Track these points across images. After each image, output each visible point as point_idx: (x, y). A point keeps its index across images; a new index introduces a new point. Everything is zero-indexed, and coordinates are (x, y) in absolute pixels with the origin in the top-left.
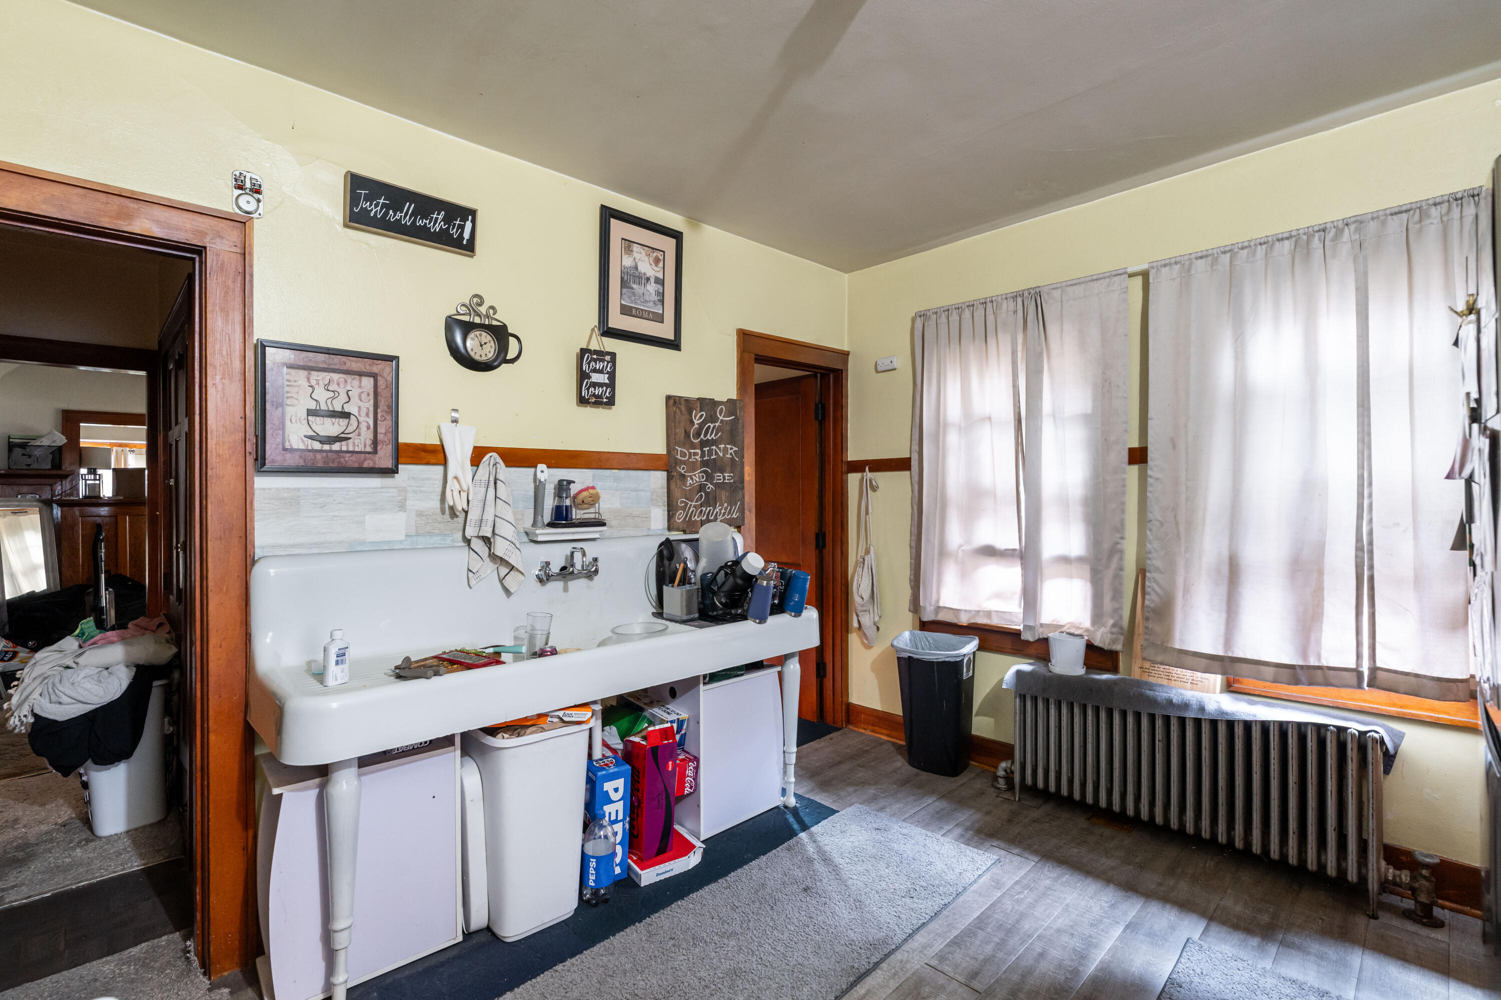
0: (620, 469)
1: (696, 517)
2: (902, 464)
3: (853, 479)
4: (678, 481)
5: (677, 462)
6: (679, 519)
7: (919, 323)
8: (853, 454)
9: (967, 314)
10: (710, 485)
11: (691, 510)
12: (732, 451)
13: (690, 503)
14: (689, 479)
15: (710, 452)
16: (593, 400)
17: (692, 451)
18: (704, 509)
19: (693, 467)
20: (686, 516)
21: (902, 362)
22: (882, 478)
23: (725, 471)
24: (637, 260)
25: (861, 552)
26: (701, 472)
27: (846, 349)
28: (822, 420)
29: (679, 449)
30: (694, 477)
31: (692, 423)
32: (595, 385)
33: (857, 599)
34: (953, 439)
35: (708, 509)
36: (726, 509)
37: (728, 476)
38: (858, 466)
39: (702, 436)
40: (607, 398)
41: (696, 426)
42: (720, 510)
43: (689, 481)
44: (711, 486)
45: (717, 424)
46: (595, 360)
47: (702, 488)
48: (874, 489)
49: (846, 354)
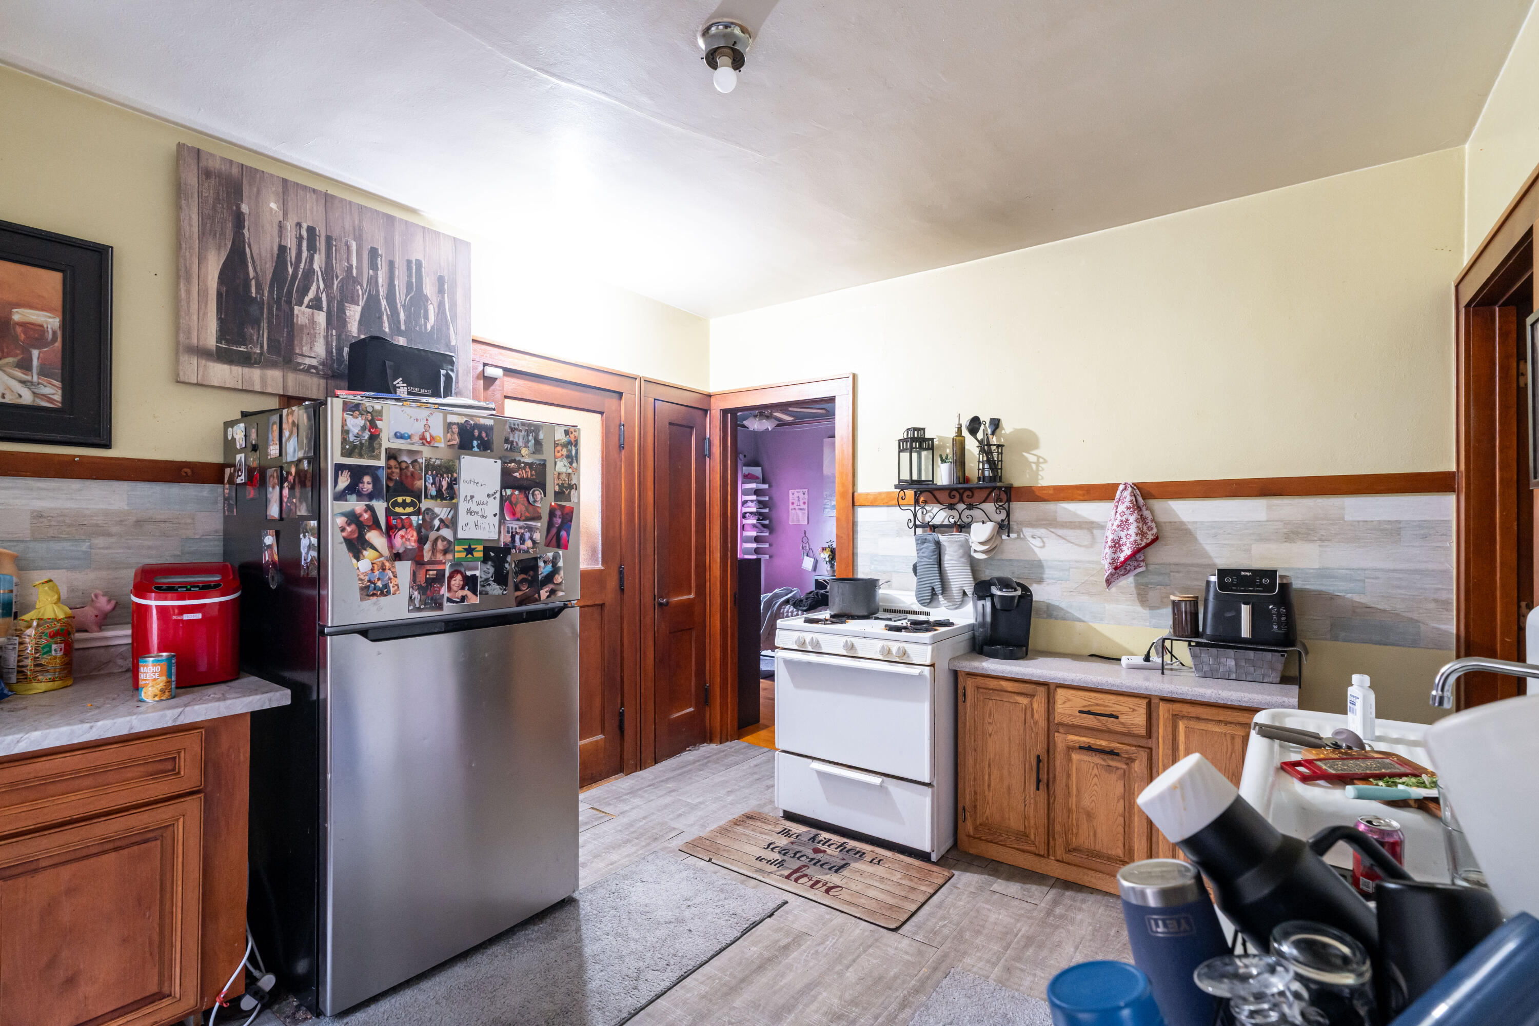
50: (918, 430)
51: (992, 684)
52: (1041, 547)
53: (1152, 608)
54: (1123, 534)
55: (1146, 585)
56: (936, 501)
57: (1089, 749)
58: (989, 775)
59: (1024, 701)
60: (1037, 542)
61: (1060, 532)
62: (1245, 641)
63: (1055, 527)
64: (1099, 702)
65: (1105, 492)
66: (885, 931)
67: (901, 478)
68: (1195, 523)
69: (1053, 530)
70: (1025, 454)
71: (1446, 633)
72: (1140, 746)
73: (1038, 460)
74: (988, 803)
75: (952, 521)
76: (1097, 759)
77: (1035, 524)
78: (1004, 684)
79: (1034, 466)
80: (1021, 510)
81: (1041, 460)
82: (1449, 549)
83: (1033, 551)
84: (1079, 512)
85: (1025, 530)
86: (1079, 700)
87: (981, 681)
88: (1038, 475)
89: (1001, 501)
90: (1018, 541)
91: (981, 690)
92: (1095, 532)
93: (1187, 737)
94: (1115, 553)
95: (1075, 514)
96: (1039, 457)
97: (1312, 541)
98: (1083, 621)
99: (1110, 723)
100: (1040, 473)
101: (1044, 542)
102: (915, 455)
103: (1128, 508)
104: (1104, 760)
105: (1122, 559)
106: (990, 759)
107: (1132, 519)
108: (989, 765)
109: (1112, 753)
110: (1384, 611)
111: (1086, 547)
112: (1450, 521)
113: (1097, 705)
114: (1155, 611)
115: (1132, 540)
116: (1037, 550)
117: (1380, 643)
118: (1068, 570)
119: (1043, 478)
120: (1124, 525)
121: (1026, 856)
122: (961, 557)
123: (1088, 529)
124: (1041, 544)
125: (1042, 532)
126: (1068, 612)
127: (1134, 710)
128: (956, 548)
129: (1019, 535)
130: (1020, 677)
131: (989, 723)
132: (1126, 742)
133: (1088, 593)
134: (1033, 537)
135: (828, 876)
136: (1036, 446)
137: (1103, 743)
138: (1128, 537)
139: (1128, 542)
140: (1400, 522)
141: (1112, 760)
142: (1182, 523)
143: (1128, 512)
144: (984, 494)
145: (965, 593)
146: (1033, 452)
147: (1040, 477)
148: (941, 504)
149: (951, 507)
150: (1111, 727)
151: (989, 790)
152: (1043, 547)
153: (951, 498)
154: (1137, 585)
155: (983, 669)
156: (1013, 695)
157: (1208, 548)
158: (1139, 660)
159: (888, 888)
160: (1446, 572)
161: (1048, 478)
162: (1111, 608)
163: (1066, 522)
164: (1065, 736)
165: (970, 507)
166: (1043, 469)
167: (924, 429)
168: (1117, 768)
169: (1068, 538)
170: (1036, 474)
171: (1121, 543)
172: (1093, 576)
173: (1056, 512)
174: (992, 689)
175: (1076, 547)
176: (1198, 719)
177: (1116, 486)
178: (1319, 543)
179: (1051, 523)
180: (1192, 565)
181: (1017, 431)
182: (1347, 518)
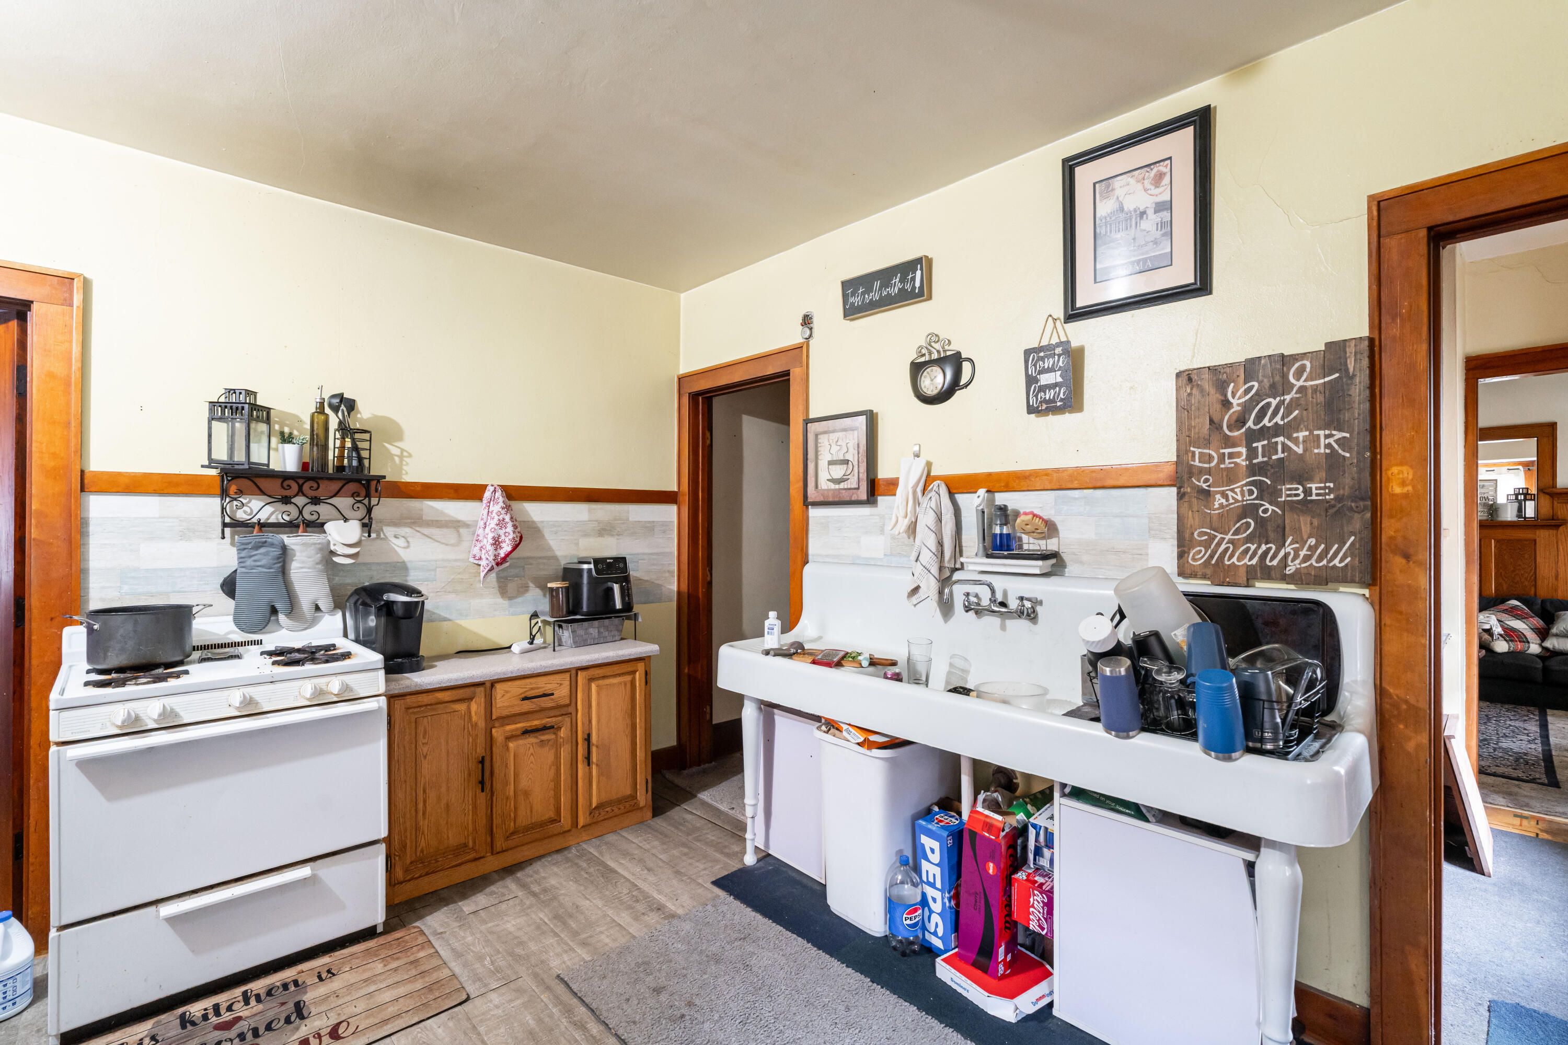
0: (1095, 488)
1: (1234, 560)
4: (1194, 501)
5: (1192, 472)
6: (1194, 559)
10: (1267, 506)
11: (1223, 547)
12: (1331, 440)
13: (1220, 536)
14: (1218, 496)
15: (1271, 449)
16: (1044, 406)
17: (1227, 451)
18: (1253, 547)
19: (1230, 477)
20: (1211, 557)
23: (1311, 480)
24: (1121, 199)
26: (1246, 485)
29: (1197, 451)
30: (1230, 493)
31: (1226, 404)
32: (1043, 389)
35: (1264, 547)
36: (1312, 549)
37: (1317, 488)
39: (1250, 424)
40: (1062, 400)
41: (1236, 408)
42: (1296, 551)
43: (1219, 500)
44: (1270, 508)
45: (1288, 398)
46: (1042, 359)
47: (1249, 510)
50: (249, 393)
51: (425, 699)
52: (404, 548)
53: (510, 598)
54: (501, 532)
55: (506, 578)
56: (259, 492)
57: (526, 732)
58: (425, 801)
59: (462, 707)
60: (401, 542)
61: (426, 531)
62: (619, 611)
63: (421, 525)
64: (534, 686)
65: (472, 492)
66: (459, 1008)
67: (213, 457)
68: (542, 522)
69: (418, 529)
70: (386, 445)
71: (671, 591)
72: (563, 715)
73: (402, 453)
74: (423, 833)
75: (287, 518)
76: (532, 740)
77: (396, 523)
78: (440, 695)
79: (397, 459)
80: (385, 508)
81: (405, 454)
82: (672, 539)
83: (396, 552)
84: (446, 511)
85: (385, 528)
86: (516, 689)
87: (410, 700)
88: (401, 469)
89: (358, 496)
90: (378, 542)
91: (411, 711)
92: (461, 530)
93: (598, 693)
94: (496, 550)
95: (442, 513)
96: (402, 450)
97: (613, 535)
98: (450, 620)
99: (546, 702)
100: (405, 467)
101: (408, 542)
102: (240, 426)
103: (503, 508)
104: (536, 737)
105: (502, 555)
106: (425, 784)
107: (507, 518)
108: (424, 791)
109: (544, 729)
110: (647, 581)
111: (452, 545)
112: (673, 522)
113: (532, 689)
114: (513, 601)
115: (511, 537)
116: (400, 551)
117: (645, 603)
118: (435, 570)
119: (407, 473)
120: (501, 524)
121: (464, 867)
122: (317, 564)
123: (455, 528)
124: (406, 544)
125: (406, 531)
126: (434, 613)
127: (561, 684)
128: (313, 552)
129: (378, 535)
130: (460, 683)
131: (423, 744)
132: (552, 715)
133: (455, 592)
134: (396, 537)
135: (303, 1028)
136: (400, 439)
137: (536, 723)
138: (507, 534)
139: (507, 540)
140: (653, 522)
141: (543, 735)
142: (533, 522)
143: (503, 512)
144: (335, 486)
145: (317, 608)
146: (396, 444)
147: (404, 472)
148: (264, 494)
149: (286, 500)
150: (543, 705)
151: (424, 818)
152: (408, 547)
153: (283, 487)
154: (499, 578)
155: (416, 685)
156: (448, 704)
157: (552, 543)
158: (525, 645)
159: (390, 981)
160: (671, 553)
161: (412, 474)
162: (476, 603)
163: (432, 521)
164: (502, 729)
165: (316, 501)
166: (407, 464)
167: (255, 394)
168: (549, 740)
169: (434, 537)
170: (400, 468)
171: (500, 540)
172: (459, 573)
173: (422, 510)
174: (426, 705)
175: (442, 546)
176: (604, 677)
177: (483, 488)
178: (617, 537)
179: (416, 521)
180: (540, 558)
181: (376, 418)
182: (631, 519)
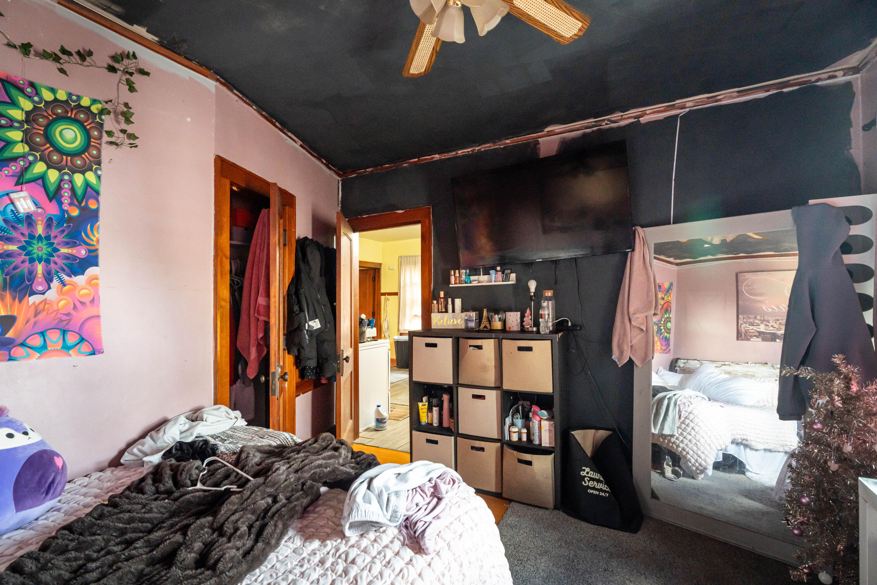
2: (396, 294)
3: (383, 297)
7: (400, 259)
8: (383, 291)
9: (411, 258)
21: (396, 267)
22: (390, 297)
25: (385, 317)
27: (381, 262)
28: (374, 279)
33: (384, 329)
34: (408, 289)
38: (384, 294)
48: (388, 300)
49: (381, 264)
